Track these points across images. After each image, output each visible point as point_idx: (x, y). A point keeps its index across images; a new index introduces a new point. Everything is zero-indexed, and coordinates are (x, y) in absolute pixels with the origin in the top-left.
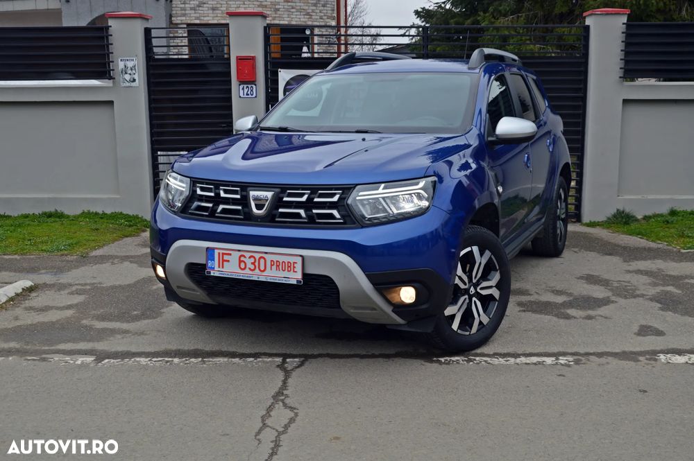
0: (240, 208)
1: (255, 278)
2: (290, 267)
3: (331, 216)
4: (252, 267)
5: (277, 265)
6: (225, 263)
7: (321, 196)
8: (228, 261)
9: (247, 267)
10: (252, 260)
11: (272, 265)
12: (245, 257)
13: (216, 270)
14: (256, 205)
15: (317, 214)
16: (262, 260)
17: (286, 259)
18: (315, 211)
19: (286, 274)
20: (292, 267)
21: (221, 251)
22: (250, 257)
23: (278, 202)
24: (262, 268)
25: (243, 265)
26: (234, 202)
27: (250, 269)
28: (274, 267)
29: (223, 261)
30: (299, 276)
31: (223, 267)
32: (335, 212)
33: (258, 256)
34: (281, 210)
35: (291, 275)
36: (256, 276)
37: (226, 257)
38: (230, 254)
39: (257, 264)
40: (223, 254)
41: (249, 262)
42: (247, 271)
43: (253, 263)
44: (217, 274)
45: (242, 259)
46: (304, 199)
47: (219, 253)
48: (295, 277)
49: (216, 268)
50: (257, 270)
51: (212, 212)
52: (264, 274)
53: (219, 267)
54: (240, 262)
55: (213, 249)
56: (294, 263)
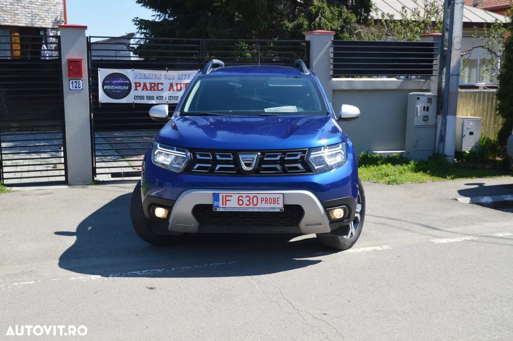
0: (233, 166)
1: (250, 210)
2: (275, 201)
3: (297, 168)
4: (248, 203)
5: (266, 201)
6: (227, 202)
7: (289, 156)
8: (230, 201)
9: (244, 203)
10: (248, 198)
11: (262, 201)
12: (242, 197)
13: (221, 207)
14: (245, 164)
15: (288, 167)
16: (255, 199)
17: (272, 196)
18: (286, 165)
19: (272, 206)
20: (276, 201)
21: (224, 195)
22: (246, 197)
23: (261, 161)
24: (255, 203)
25: (241, 202)
26: (228, 162)
27: (246, 204)
28: (264, 202)
29: (226, 200)
30: (281, 206)
31: (226, 205)
32: (299, 165)
33: (251, 196)
34: (263, 166)
35: (276, 206)
36: (251, 209)
37: (228, 198)
38: (231, 196)
39: (251, 201)
40: (226, 196)
41: (245, 200)
42: (244, 206)
43: (249, 201)
44: (222, 210)
45: (240, 198)
46: (278, 158)
47: (223, 196)
48: (278, 207)
49: (221, 206)
50: (251, 205)
51: (212, 170)
52: (256, 207)
53: (223, 205)
54: (239, 200)
55: (218, 194)
56: (278, 198)
